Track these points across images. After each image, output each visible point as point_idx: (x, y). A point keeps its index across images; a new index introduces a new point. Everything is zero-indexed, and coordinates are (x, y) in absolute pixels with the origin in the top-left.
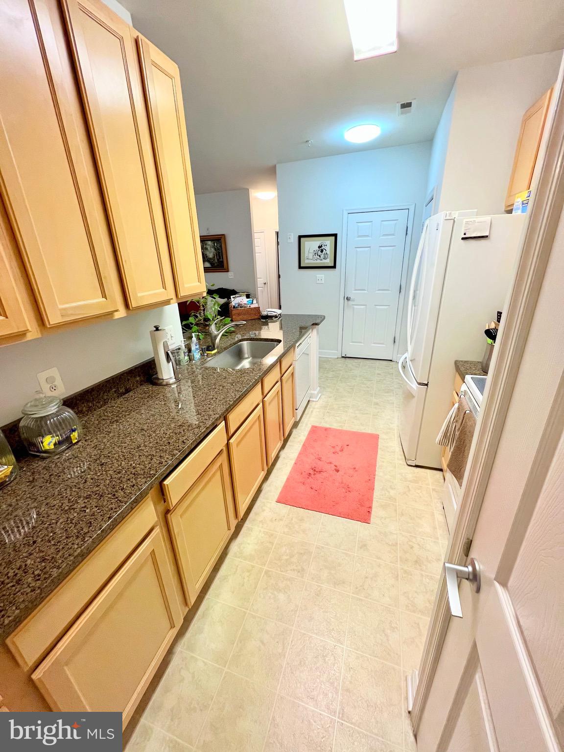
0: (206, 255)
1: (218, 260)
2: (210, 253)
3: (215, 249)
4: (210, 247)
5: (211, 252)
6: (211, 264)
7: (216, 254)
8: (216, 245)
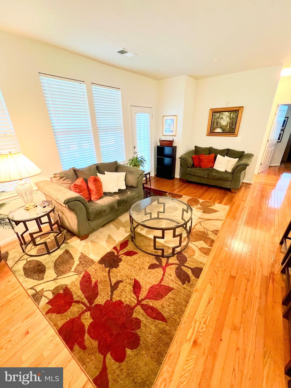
0: (220, 123)
1: (230, 127)
2: (224, 121)
3: (230, 118)
4: (226, 117)
5: (226, 121)
6: (223, 130)
7: (230, 123)
8: (232, 115)
